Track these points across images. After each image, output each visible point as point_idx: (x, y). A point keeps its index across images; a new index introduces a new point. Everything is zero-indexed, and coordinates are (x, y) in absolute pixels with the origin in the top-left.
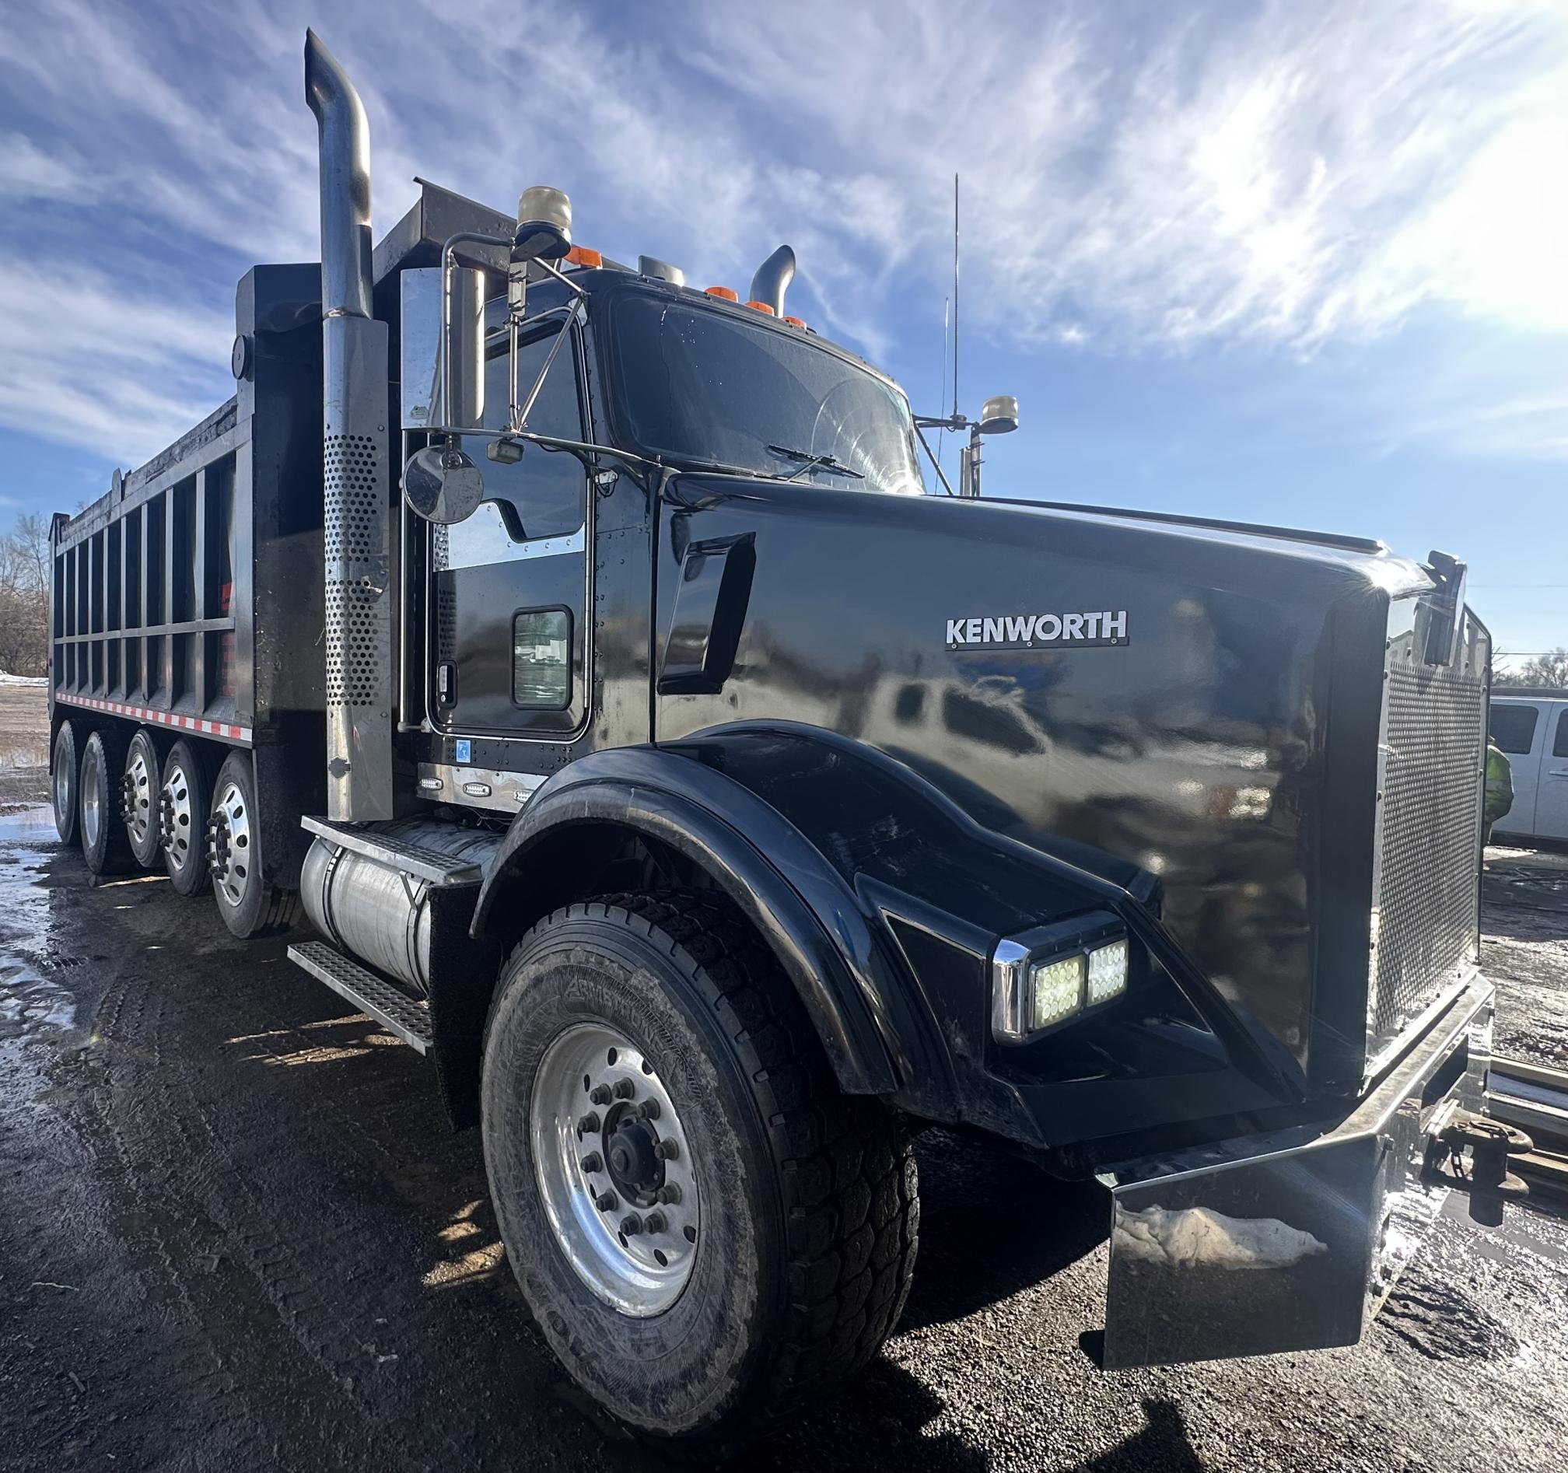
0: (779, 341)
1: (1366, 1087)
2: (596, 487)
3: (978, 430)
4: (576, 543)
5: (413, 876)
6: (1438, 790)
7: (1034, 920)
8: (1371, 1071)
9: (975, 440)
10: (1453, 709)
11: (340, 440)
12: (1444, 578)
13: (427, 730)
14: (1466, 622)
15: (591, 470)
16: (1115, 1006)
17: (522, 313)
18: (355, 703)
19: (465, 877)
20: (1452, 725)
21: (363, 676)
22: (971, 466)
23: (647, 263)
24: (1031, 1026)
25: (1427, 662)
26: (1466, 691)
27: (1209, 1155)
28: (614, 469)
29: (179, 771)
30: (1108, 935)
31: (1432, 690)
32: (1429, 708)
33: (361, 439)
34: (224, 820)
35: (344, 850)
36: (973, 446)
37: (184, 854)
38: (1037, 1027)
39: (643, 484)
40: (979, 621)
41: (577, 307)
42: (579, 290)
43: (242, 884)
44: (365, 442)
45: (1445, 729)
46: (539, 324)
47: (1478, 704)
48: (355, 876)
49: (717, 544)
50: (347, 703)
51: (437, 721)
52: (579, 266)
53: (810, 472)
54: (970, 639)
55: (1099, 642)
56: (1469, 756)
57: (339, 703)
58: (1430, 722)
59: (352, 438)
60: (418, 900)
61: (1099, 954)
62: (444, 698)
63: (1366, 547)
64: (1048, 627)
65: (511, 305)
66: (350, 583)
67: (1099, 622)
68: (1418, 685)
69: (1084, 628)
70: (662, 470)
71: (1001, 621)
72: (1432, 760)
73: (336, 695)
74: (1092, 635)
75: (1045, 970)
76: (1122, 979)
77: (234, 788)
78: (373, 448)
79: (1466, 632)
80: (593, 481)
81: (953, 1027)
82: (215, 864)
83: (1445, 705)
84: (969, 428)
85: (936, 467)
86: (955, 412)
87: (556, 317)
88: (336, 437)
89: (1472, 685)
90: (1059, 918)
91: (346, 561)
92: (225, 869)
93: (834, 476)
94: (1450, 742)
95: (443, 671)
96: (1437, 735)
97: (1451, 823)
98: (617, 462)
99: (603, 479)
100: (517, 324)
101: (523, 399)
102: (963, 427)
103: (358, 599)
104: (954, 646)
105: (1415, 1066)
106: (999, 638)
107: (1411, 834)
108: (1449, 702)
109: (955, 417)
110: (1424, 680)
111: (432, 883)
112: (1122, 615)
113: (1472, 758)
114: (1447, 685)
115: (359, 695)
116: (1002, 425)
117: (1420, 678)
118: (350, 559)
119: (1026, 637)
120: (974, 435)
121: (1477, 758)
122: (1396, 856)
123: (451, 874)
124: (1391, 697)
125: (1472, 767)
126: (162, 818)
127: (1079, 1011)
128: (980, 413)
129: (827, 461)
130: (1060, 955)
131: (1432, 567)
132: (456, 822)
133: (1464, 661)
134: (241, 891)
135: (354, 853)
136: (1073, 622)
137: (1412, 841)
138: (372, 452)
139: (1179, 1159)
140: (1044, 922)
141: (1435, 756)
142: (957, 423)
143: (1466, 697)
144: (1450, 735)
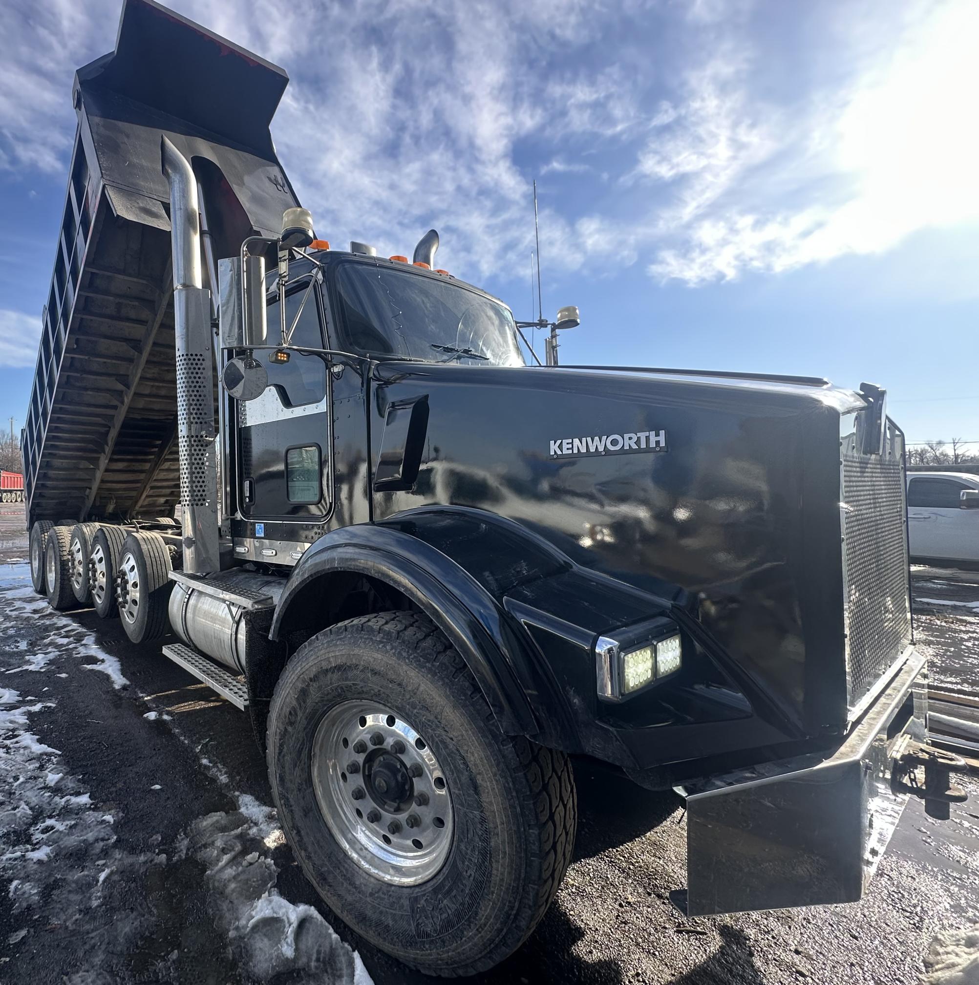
0: (434, 284)
1: (849, 728)
2: (332, 374)
3: (555, 327)
4: (322, 407)
5: (233, 604)
6: (879, 533)
7: (619, 624)
8: (852, 717)
9: (554, 333)
10: (883, 481)
11: (185, 357)
12: (871, 399)
13: (239, 519)
14: (887, 426)
15: (328, 365)
16: (675, 677)
17: (286, 279)
18: (197, 505)
19: (264, 604)
20: (883, 491)
21: (201, 489)
22: (552, 348)
23: (355, 246)
24: (623, 692)
25: (865, 453)
26: (891, 469)
27: (748, 775)
28: (342, 363)
29: (99, 547)
30: (667, 632)
31: (869, 470)
32: (868, 481)
33: (196, 355)
34: (124, 574)
35: (193, 590)
36: (552, 337)
37: (103, 594)
38: (627, 692)
39: (359, 371)
40: (570, 441)
41: (317, 273)
42: (318, 263)
43: (135, 609)
44: (199, 357)
45: (879, 494)
46: (296, 284)
47: (899, 477)
48: (200, 605)
49: (404, 403)
50: (192, 505)
51: (244, 513)
52: (317, 250)
53: (457, 359)
54: (565, 452)
55: (648, 450)
56: (896, 510)
57: (188, 505)
58: (869, 490)
59: (192, 355)
60: (237, 618)
61: (663, 645)
62: (247, 500)
63: (817, 382)
64: (614, 442)
65: (280, 275)
66: (192, 436)
67: (648, 438)
68: (861, 467)
69: (638, 442)
70: (370, 362)
71: (584, 440)
72: (873, 515)
73: (186, 501)
74: (643, 446)
75: (630, 655)
76: (678, 660)
77: (130, 555)
78: (203, 360)
79: (888, 432)
80: (330, 371)
81: (572, 692)
82: (120, 600)
83: (879, 479)
84: (549, 326)
85: (531, 351)
86: (541, 317)
87: (305, 280)
88: (183, 355)
89: (893, 465)
90: (635, 622)
91: (190, 424)
92: (126, 602)
93: (471, 360)
94: (883, 502)
95: (247, 484)
96: (874, 499)
97: (889, 553)
98: (344, 359)
99: (336, 369)
100: (284, 285)
101: (289, 328)
102: (546, 326)
103: (197, 446)
104: (555, 457)
105: (879, 713)
106: (583, 450)
107: (864, 562)
108: (880, 477)
109: (541, 321)
110: (864, 464)
111: (244, 608)
112: (662, 433)
113: (897, 512)
114: (878, 466)
115: (199, 500)
116: (570, 323)
117: (860, 463)
118: (192, 423)
119: (601, 449)
120: (553, 330)
121: (901, 511)
122: (856, 577)
123: (256, 603)
124: (845, 476)
125: (898, 517)
126: (90, 575)
127: (652, 681)
128: (556, 317)
129: (466, 351)
130: (638, 646)
131: (862, 393)
132: (257, 572)
133: (888, 450)
134: (135, 614)
135: (199, 591)
136: (630, 438)
137: (865, 567)
138: (203, 362)
139: (728, 778)
140: (626, 625)
141: (874, 512)
142: (542, 324)
143: (891, 473)
144: (882, 498)
